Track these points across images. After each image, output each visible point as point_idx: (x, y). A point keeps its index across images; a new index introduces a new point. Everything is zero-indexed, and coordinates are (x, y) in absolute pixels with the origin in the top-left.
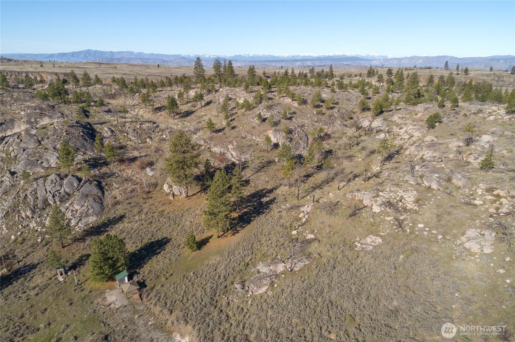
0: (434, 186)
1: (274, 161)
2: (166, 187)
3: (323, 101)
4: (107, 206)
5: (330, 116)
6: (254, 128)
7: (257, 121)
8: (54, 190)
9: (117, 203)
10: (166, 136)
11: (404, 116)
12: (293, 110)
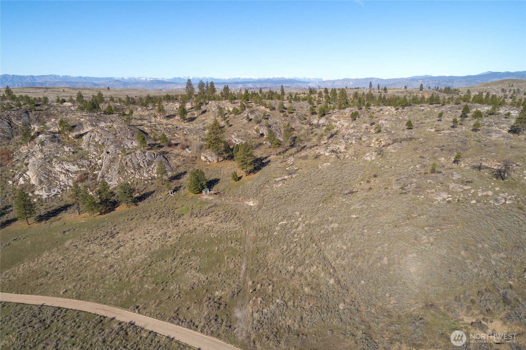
0: (354, 142)
1: (263, 144)
2: (203, 158)
3: (286, 109)
4: (173, 168)
5: (292, 118)
6: (244, 125)
7: (245, 121)
8: (143, 158)
9: (178, 166)
10: (187, 132)
11: (338, 116)
12: (267, 114)
